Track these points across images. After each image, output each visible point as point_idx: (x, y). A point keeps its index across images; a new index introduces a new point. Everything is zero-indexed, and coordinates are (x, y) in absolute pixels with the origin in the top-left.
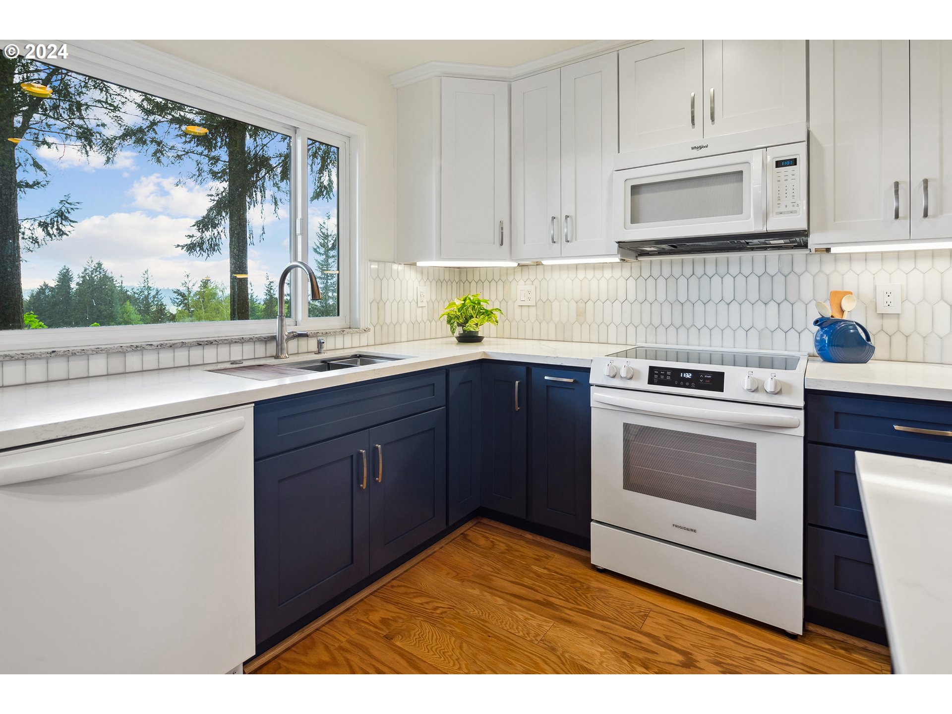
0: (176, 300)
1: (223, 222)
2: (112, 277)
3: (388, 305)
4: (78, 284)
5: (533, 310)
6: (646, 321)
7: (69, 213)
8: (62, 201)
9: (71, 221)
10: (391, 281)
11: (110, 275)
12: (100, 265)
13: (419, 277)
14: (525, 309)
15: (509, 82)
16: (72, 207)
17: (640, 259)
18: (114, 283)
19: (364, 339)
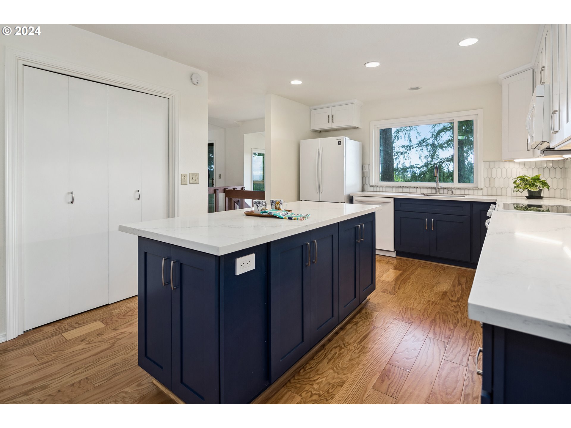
3: (497, 180)
10: (499, 169)
13: (521, 167)
15: (533, 69)
19: (480, 192)
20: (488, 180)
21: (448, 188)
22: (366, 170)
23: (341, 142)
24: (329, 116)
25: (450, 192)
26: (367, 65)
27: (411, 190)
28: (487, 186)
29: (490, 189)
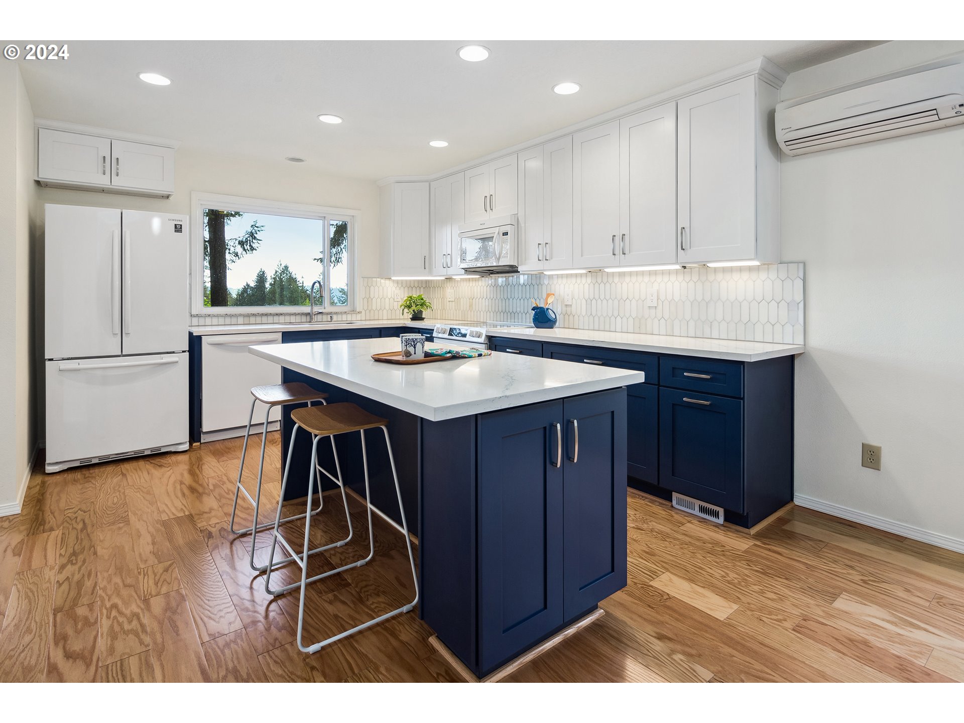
0: (341, 298)
1: (344, 242)
2: (296, 278)
3: (374, 300)
4: (271, 284)
5: (453, 303)
6: (493, 310)
7: (257, 233)
8: (252, 225)
9: (258, 240)
10: (376, 288)
11: (294, 277)
12: (286, 267)
13: (396, 285)
14: (451, 302)
15: (429, 182)
16: (259, 229)
17: (491, 275)
18: (298, 283)
19: (359, 317)
20: (366, 299)
23: (181, 225)
24: (104, 158)
28: (366, 308)
29: (368, 311)
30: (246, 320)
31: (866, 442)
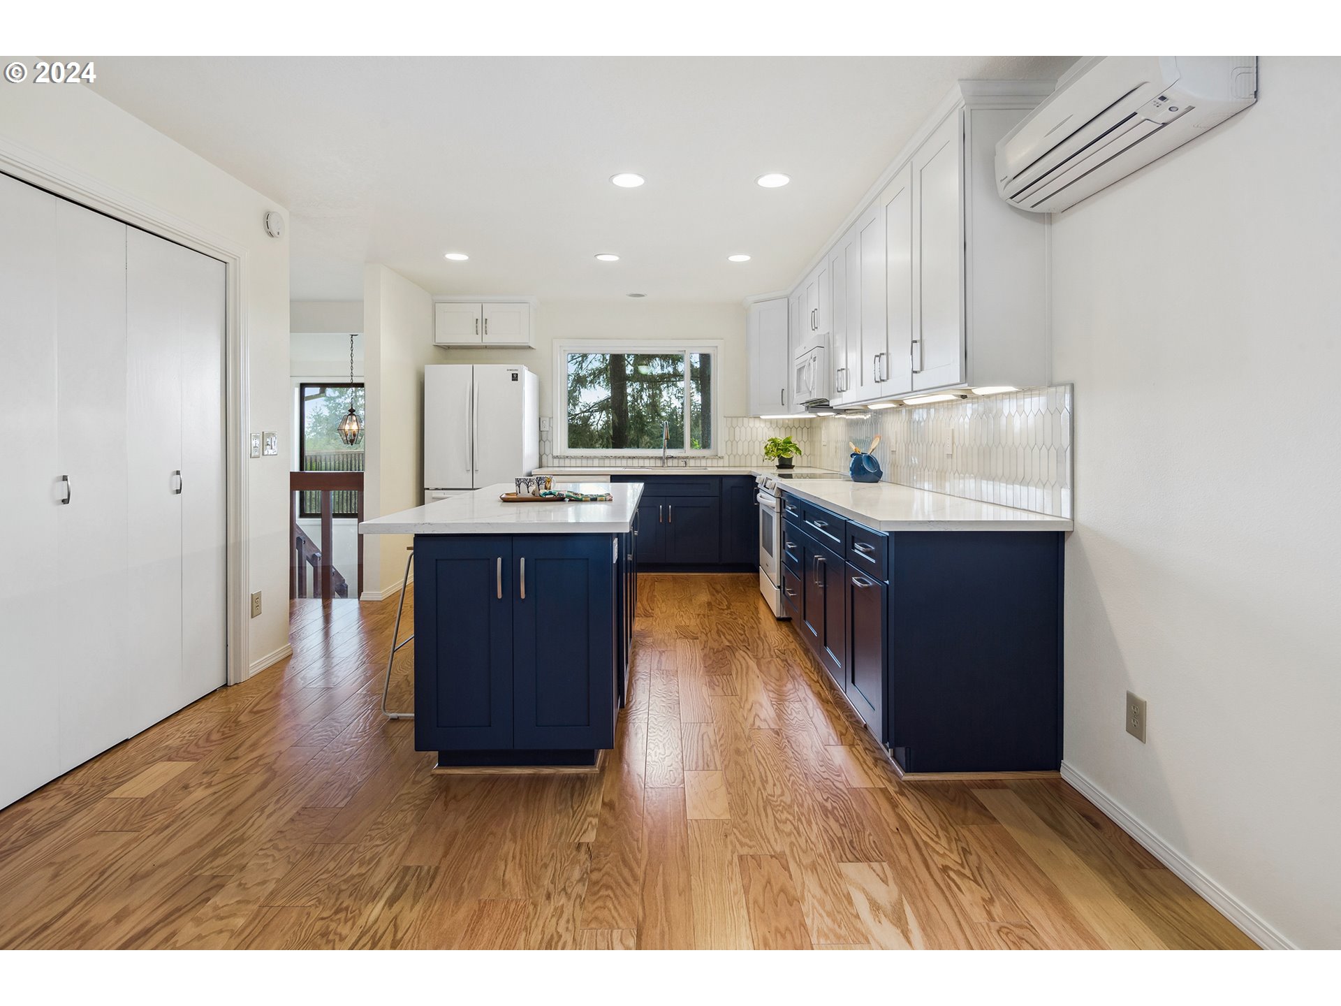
3: (740, 443)
10: (743, 429)
13: (769, 426)
15: (788, 298)
19: (721, 463)
20: (729, 443)
21: (678, 458)
22: (545, 428)
23: (515, 374)
24: (477, 320)
25: (683, 464)
26: (599, 257)
27: (624, 462)
28: (729, 453)
29: (732, 457)
30: (602, 461)
31: (1131, 691)
